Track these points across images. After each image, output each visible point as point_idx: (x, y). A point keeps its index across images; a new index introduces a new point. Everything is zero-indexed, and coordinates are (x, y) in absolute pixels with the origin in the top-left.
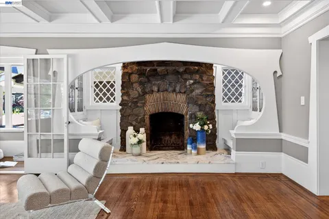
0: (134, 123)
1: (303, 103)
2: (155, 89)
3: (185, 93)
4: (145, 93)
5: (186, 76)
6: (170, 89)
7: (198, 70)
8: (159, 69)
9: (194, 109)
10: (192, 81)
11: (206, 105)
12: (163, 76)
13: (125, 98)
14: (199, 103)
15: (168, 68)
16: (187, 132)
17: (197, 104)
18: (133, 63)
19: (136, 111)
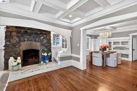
0: (14, 55)
1: (78, 46)
2: (26, 40)
3: (40, 42)
4: (20, 41)
5: (40, 35)
6: (33, 40)
7: (45, 34)
8: (29, 31)
9: (44, 48)
10: (43, 38)
11: (48, 46)
12: (30, 35)
13: (8, 43)
14: (46, 45)
15: (33, 31)
16: (40, 57)
17: (44, 46)
18: (13, 27)
19: (15, 49)
